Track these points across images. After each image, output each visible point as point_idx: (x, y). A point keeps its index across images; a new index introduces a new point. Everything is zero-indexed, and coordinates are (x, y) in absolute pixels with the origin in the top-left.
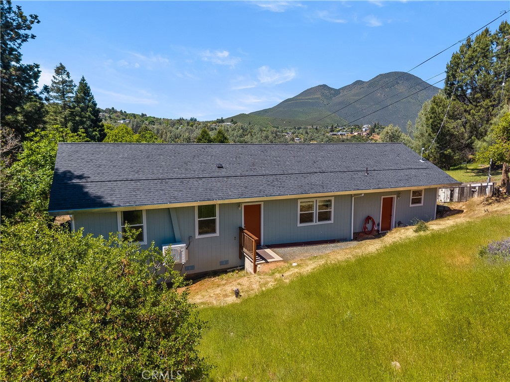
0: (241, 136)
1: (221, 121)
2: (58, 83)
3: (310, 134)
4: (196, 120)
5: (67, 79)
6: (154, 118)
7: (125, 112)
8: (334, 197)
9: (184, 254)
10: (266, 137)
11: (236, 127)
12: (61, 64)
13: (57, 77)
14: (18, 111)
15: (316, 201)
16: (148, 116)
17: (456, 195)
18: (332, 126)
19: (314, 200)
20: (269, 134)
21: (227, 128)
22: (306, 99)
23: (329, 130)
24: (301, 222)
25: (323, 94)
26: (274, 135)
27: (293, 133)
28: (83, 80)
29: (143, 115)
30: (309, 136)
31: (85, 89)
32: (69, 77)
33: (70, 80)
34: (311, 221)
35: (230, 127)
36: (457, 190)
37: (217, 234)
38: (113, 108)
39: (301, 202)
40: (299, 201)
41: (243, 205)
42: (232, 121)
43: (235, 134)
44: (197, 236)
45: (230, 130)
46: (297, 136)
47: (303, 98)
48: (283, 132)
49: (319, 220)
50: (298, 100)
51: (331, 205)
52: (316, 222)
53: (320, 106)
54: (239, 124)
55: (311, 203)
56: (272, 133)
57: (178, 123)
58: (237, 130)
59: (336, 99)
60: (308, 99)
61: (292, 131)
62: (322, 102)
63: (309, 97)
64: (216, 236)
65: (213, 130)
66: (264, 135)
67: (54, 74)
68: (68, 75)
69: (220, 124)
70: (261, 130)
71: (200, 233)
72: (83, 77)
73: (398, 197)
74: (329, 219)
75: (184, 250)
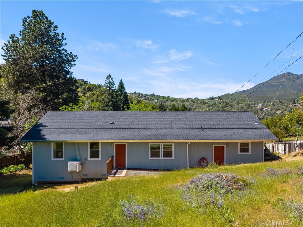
0: (224, 107)
1: (213, 98)
2: (108, 83)
3: (276, 105)
4: (198, 98)
5: (111, 81)
6: (174, 98)
7: (159, 96)
8: (173, 143)
9: (78, 166)
10: (241, 108)
11: (221, 102)
12: (109, 74)
13: (107, 80)
14: (60, 97)
15: (161, 144)
16: (171, 97)
17: (287, 149)
18: (294, 100)
19: (160, 144)
20: (244, 106)
21: (216, 102)
22: (274, 83)
23: (291, 103)
24: (151, 156)
25: (288, 79)
26: (248, 106)
27: (263, 105)
28: (121, 81)
29: (168, 97)
30: (275, 107)
31: (122, 85)
32: (112, 80)
33: (113, 81)
34: (159, 156)
35: (218, 102)
36: (287, 145)
37: (100, 159)
38: (153, 94)
39: (151, 145)
40: (150, 144)
41: (115, 144)
42: (220, 98)
43: (220, 106)
44: (89, 159)
45: (217, 104)
46: (266, 107)
47: (272, 82)
48: (255, 104)
49: (164, 157)
50: (269, 83)
51: (172, 148)
52: (161, 158)
53: (286, 87)
54: (224, 100)
55: (158, 146)
56: (246, 105)
57: (186, 100)
58: (222, 104)
59: (298, 82)
60: (276, 82)
61: (262, 104)
62: (287, 84)
63: (277, 81)
64: (99, 160)
65: (206, 104)
66: (240, 106)
67: (106, 79)
68: (112, 79)
69: (211, 101)
70: (239, 104)
71: (91, 157)
72: (121, 80)
73: (227, 146)
74: (171, 156)
75: (78, 164)
